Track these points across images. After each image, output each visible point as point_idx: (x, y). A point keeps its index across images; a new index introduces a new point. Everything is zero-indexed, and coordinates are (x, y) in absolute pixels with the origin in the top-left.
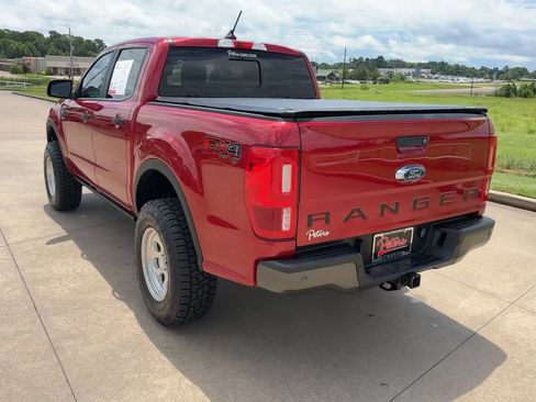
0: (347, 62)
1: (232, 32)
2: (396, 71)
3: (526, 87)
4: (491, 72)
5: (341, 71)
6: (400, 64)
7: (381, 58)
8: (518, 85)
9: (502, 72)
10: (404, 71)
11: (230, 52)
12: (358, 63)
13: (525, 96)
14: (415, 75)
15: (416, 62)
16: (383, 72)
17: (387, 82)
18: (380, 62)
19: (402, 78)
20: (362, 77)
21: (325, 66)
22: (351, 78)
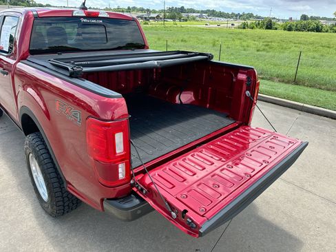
0: (166, 9)
1: (84, 4)
2: (191, 15)
3: (252, 23)
4: (236, 16)
5: (163, 14)
6: (192, 11)
7: (183, 7)
8: (249, 22)
9: (241, 16)
10: (195, 15)
11: (82, 20)
12: (171, 10)
13: (252, 28)
14: (200, 17)
15: (200, 10)
16: (184, 15)
17: (186, 20)
18: (182, 10)
19: (194, 19)
20: (173, 18)
21: (154, 12)
22: (168, 18)
